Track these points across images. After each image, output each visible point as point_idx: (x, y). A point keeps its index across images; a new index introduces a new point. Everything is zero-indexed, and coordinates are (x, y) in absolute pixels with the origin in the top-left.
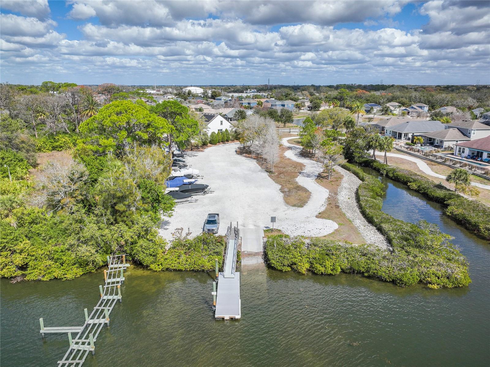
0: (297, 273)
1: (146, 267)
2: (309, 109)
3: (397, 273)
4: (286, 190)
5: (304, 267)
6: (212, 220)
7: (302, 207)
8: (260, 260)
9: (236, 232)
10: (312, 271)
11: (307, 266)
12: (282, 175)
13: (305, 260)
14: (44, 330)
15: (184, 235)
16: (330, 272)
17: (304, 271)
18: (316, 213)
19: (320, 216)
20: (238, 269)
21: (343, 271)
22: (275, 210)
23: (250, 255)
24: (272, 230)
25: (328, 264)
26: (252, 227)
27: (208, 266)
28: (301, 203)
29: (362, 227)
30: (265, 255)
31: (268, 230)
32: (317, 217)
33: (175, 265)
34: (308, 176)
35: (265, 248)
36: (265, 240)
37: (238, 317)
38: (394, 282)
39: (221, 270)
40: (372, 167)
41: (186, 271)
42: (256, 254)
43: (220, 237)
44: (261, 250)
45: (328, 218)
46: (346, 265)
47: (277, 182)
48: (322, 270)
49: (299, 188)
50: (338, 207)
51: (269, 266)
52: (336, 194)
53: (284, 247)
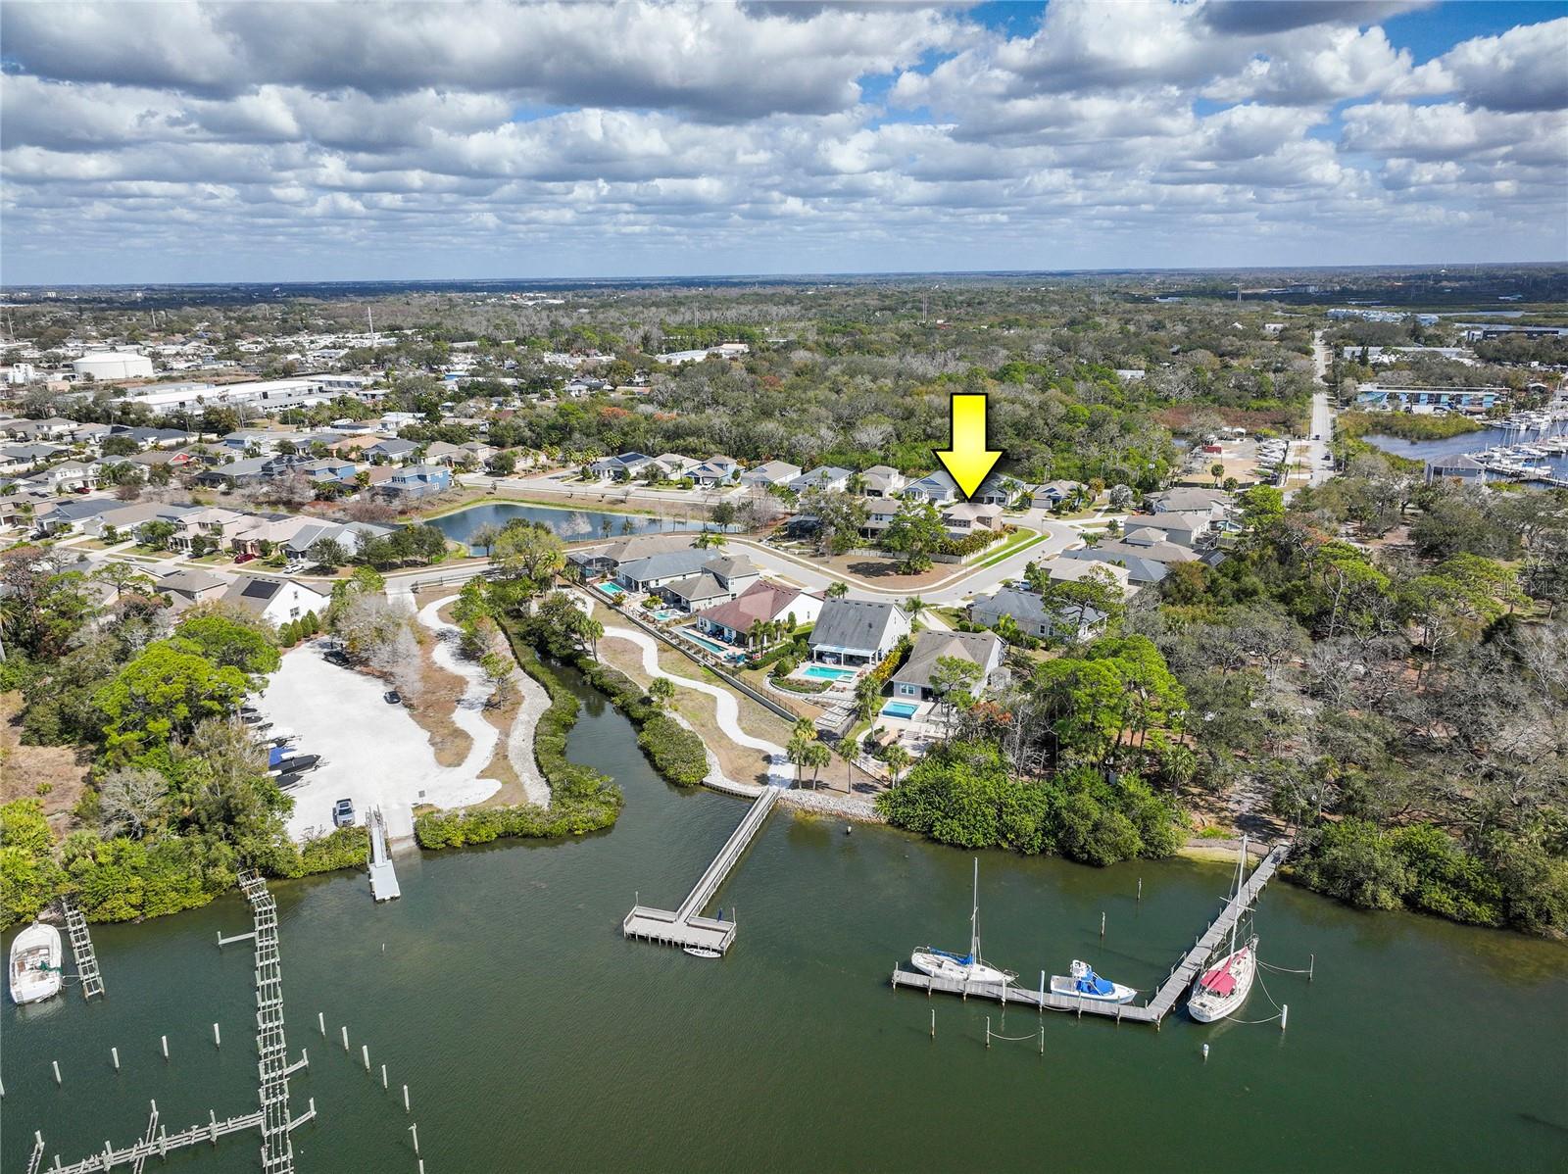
0: (450, 847)
1: (285, 877)
2: (487, 469)
3: (547, 827)
4: (438, 739)
5: (458, 840)
6: (344, 808)
7: (459, 765)
8: (412, 843)
9: (378, 817)
10: (468, 843)
11: (462, 838)
12: (430, 710)
13: (459, 833)
14: (221, 942)
15: (316, 833)
16: (485, 839)
17: (458, 844)
18: (478, 773)
19: (483, 775)
20: (389, 857)
21: (499, 836)
22: (424, 777)
23: (399, 840)
24: (421, 806)
25: (483, 832)
26: (396, 807)
27: (356, 860)
28: (458, 760)
29: (529, 782)
30: (417, 837)
31: (417, 807)
32: (478, 777)
33: (321, 868)
34: (471, 706)
35: (415, 829)
36: (415, 819)
37: (398, 894)
38: (545, 836)
39: (372, 861)
40: (576, 665)
41: (332, 871)
42: (407, 837)
43: (361, 827)
44: (412, 832)
45: (492, 777)
46: (501, 829)
47: (424, 726)
48: (477, 839)
49: (460, 734)
50: (506, 757)
51: (422, 847)
52: (507, 735)
53: (437, 824)
